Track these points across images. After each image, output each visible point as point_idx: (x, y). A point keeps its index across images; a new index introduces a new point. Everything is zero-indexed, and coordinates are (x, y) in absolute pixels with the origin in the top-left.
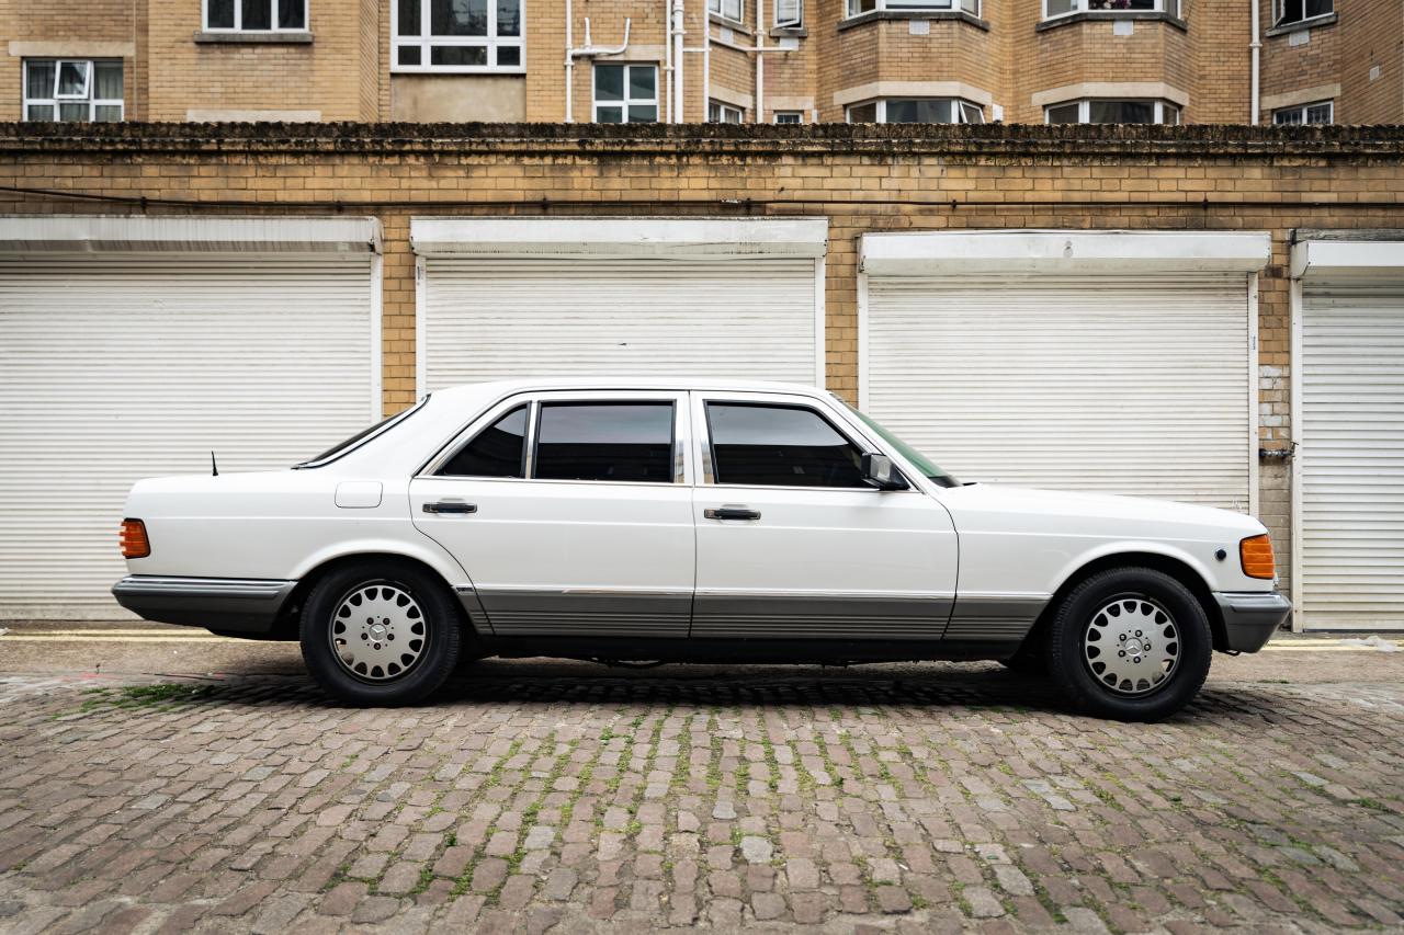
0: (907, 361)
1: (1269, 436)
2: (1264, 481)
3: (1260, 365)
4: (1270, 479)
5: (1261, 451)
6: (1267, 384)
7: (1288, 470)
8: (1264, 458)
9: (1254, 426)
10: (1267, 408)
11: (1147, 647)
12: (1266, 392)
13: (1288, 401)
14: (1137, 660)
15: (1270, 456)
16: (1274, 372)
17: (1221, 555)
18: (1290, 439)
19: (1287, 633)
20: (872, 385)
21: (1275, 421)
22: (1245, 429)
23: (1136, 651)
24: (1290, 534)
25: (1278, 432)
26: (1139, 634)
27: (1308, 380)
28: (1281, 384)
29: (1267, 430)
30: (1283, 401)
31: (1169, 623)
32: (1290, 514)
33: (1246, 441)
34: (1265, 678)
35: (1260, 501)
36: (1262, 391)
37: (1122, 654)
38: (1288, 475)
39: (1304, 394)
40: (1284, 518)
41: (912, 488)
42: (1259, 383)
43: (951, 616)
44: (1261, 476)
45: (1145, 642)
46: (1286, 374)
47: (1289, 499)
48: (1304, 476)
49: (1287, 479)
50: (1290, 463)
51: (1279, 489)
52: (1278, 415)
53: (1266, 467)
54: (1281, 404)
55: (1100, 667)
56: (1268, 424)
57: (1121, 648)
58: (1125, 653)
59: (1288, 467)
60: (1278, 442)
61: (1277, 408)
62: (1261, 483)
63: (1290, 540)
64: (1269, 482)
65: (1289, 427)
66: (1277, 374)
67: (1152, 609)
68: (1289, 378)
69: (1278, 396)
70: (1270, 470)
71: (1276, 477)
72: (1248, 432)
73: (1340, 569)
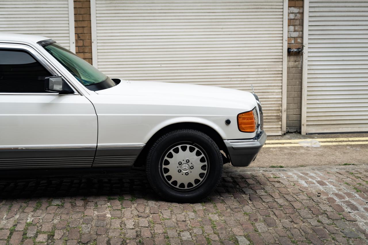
0: (115, 7)
1: (293, 42)
2: (290, 63)
3: (289, 7)
4: (293, 63)
5: (289, 49)
6: (292, 16)
7: (301, 58)
8: (290, 53)
9: (286, 37)
10: (292, 28)
11: (192, 168)
12: (292, 21)
13: (302, 25)
14: (187, 174)
15: (293, 51)
16: (296, 10)
17: (228, 122)
18: (302, 43)
19: (299, 135)
20: (98, 19)
21: (296, 34)
22: (281, 38)
23: (187, 170)
24: (301, 89)
25: (297, 40)
26: (188, 161)
27: (311, 14)
28: (299, 16)
29: (292, 39)
30: (299, 25)
31: (203, 155)
32: (301, 79)
33: (281, 45)
34: (273, 165)
35: (288, 73)
36: (290, 20)
37: (180, 171)
38: (301, 61)
39: (309, 21)
40: (299, 81)
41: (76, 93)
42: (288, 16)
43: (95, 156)
44: (288, 61)
45: (190, 166)
46: (301, 11)
47: (301, 72)
48: (308, 61)
49: (301, 62)
50: (302, 55)
51: (296, 67)
52: (297, 31)
53: (291, 57)
54: (299, 26)
55: (169, 177)
56: (292, 36)
57: (179, 168)
58: (181, 171)
59: (301, 56)
60: (297, 45)
61: (297, 28)
62: (288, 64)
63: (301, 91)
64: (292, 64)
65: (302, 37)
66: (297, 12)
67: (194, 149)
68: (302, 13)
69: (297, 22)
70: (292, 58)
71: (295, 61)
72: (282, 40)
73: (323, 105)
